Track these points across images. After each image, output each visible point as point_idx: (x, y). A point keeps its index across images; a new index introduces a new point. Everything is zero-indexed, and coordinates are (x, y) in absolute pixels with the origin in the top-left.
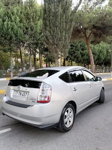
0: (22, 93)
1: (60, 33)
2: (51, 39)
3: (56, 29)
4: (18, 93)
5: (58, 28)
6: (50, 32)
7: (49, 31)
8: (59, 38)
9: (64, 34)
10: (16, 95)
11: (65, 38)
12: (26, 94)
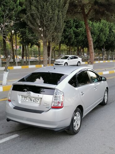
0: (33, 99)
1: (51, 10)
2: (38, 18)
3: (46, 4)
4: (28, 98)
5: (48, 4)
6: (38, 8)
7: (35, 6)
8: (50, 17)
9: (57, 12)
10: (25, 100)
11: (58, 18)
12: (37, 100)
